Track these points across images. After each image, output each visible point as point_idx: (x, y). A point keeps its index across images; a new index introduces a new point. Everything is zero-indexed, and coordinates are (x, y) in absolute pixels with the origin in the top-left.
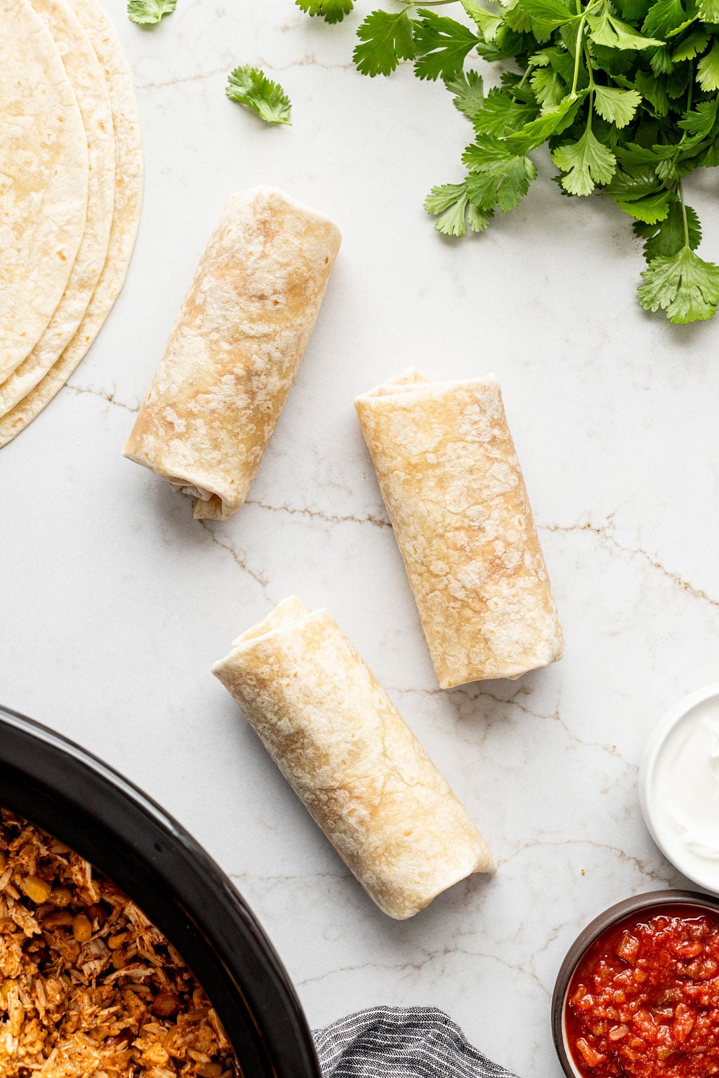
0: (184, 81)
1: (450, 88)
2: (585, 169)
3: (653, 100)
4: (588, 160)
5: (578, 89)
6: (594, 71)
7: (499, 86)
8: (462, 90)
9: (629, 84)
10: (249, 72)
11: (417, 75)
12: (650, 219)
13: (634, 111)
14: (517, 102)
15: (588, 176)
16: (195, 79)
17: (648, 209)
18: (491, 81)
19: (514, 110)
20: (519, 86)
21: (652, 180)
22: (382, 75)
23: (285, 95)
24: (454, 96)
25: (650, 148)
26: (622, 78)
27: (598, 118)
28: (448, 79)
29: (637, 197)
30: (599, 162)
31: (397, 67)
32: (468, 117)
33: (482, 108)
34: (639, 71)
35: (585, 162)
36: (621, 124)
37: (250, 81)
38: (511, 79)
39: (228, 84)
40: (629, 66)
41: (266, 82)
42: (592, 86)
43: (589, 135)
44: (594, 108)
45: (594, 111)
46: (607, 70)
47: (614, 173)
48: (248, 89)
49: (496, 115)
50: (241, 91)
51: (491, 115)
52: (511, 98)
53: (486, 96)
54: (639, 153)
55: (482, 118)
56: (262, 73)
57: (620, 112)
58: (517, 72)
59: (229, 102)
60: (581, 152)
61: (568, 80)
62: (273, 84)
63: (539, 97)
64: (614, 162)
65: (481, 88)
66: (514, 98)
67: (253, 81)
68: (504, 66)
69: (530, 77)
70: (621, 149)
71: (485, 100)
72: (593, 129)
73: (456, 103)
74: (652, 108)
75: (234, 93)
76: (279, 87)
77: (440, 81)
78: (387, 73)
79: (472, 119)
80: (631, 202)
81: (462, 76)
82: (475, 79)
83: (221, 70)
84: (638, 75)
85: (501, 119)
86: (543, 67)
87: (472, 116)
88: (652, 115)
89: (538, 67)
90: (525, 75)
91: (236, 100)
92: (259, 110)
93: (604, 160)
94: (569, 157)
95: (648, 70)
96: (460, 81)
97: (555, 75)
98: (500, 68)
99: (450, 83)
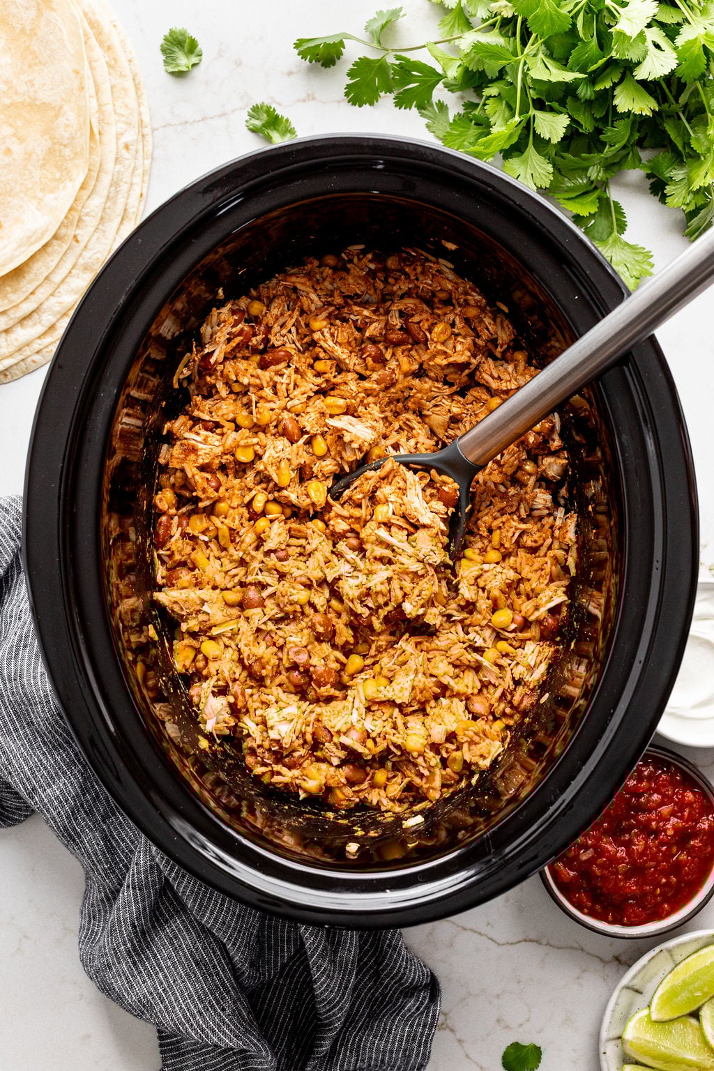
0: (212, 118)
1: (423, 115)
2: (529, 176)
3: (581, 119)
4: (531, 169)
5: (520, 114)
6: (533, 100)
7: (462, 112)
8: (432, 116)
9: (561, 109)
10: (264, 108)
11: (396, 106)
12: (584, 212)
13: (564, 130)
14: (476, 124)
15: (531, 181)
16: (220, 116)
17: (582, 204)
18: (455, 108)
19: (474, 131)
20: (476, 112)
21: (585, 181)
22: (368, 105)
23: (292, 126)
24: (426, 121)
25: (580, 157)
26: (555, 105)
27: (537, 137)
28: (421, 107)
29: (574, 195)
30: (540, 171)
31: (379, 100)
32: (438, 137)
33: (448, 130)
34: (569, 97)
35: (529, 170)
36: (555, 141)
37: (265, 115)
38: (471, 106)
39: (248, 118)
40: (561, 95)
41: (277, 116)
42: (532, 112)
43: (531, 149)
44: (534, 128)
45: (534, 131)
46: (544, 98)
47: (552, 179)
48: (263, 122)
49: (459, 135)
50: (258, 123)
51: (456, 135)
52: (471, 121)
53: (451, 121)
54: (572, 161)
55: (449, 138)
56: (274, 110)
57: (554, 131)
58: (476, 101)
59: (249, 132)
60: (525, 162)
61: (514, 106)
62: (282, 118)
63: (492, 120)
64: (551, 170)
65: (447, 114)
66: (473, 122)
67: (268, 116)
68: (465, 95)
69: (485, 104)
70: (558, 159)
71: (451, 124)
72: (533, 145)
73: (428, 126)
74: (581, 126)
75: (253, 125)
76: (287, 120)
77: (414, 110)
78: (371, 104)
79: (441, 139)
80: (569, 199)
81: (432, 105)
82: (442, 107)
83: (241, 109)
84: (569, 100)
85: (463, 138)
86: (495, 96)
87: (441, 136)
88: (581, 131)
89: (490, 96)
90: (481, 103)
91: (254, 130)
92: (271, 138)
93: (544, 169)
94: (516, 167)
95: (576, 97)
96: (430, 109)
97: (504, 102)
98: (462, 98)
99: (423, 111)
